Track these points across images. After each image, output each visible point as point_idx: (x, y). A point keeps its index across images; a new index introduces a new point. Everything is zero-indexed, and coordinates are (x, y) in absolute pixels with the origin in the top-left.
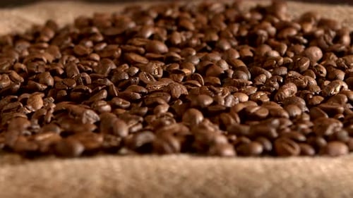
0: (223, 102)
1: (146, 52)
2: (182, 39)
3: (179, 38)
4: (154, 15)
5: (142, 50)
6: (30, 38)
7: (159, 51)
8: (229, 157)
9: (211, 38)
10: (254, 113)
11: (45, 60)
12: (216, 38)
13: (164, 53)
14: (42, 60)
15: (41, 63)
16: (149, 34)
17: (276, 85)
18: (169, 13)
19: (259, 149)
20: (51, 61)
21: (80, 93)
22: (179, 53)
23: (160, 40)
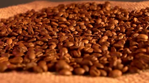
0: (77, 44)
1: (59, 21)
2: (72, 16)
3: (71, 16)
4: (66, 8)
5: (57, 21)
6: (25, 15)
7: (63, 21)
8: (68, 75)
9: (82, 16)
10: (87, 51)
11: (24, 24)
12: (84, 16)
13: (65, 22)
14: (22, 24)
15: (22, 25)
16: (61, 15)
17: (100, 36)
18: (71, 7)
19: (83, 71)
20: (26, 24)
21: (27, 38)
22: (70, 22)
23: (65, 17)
